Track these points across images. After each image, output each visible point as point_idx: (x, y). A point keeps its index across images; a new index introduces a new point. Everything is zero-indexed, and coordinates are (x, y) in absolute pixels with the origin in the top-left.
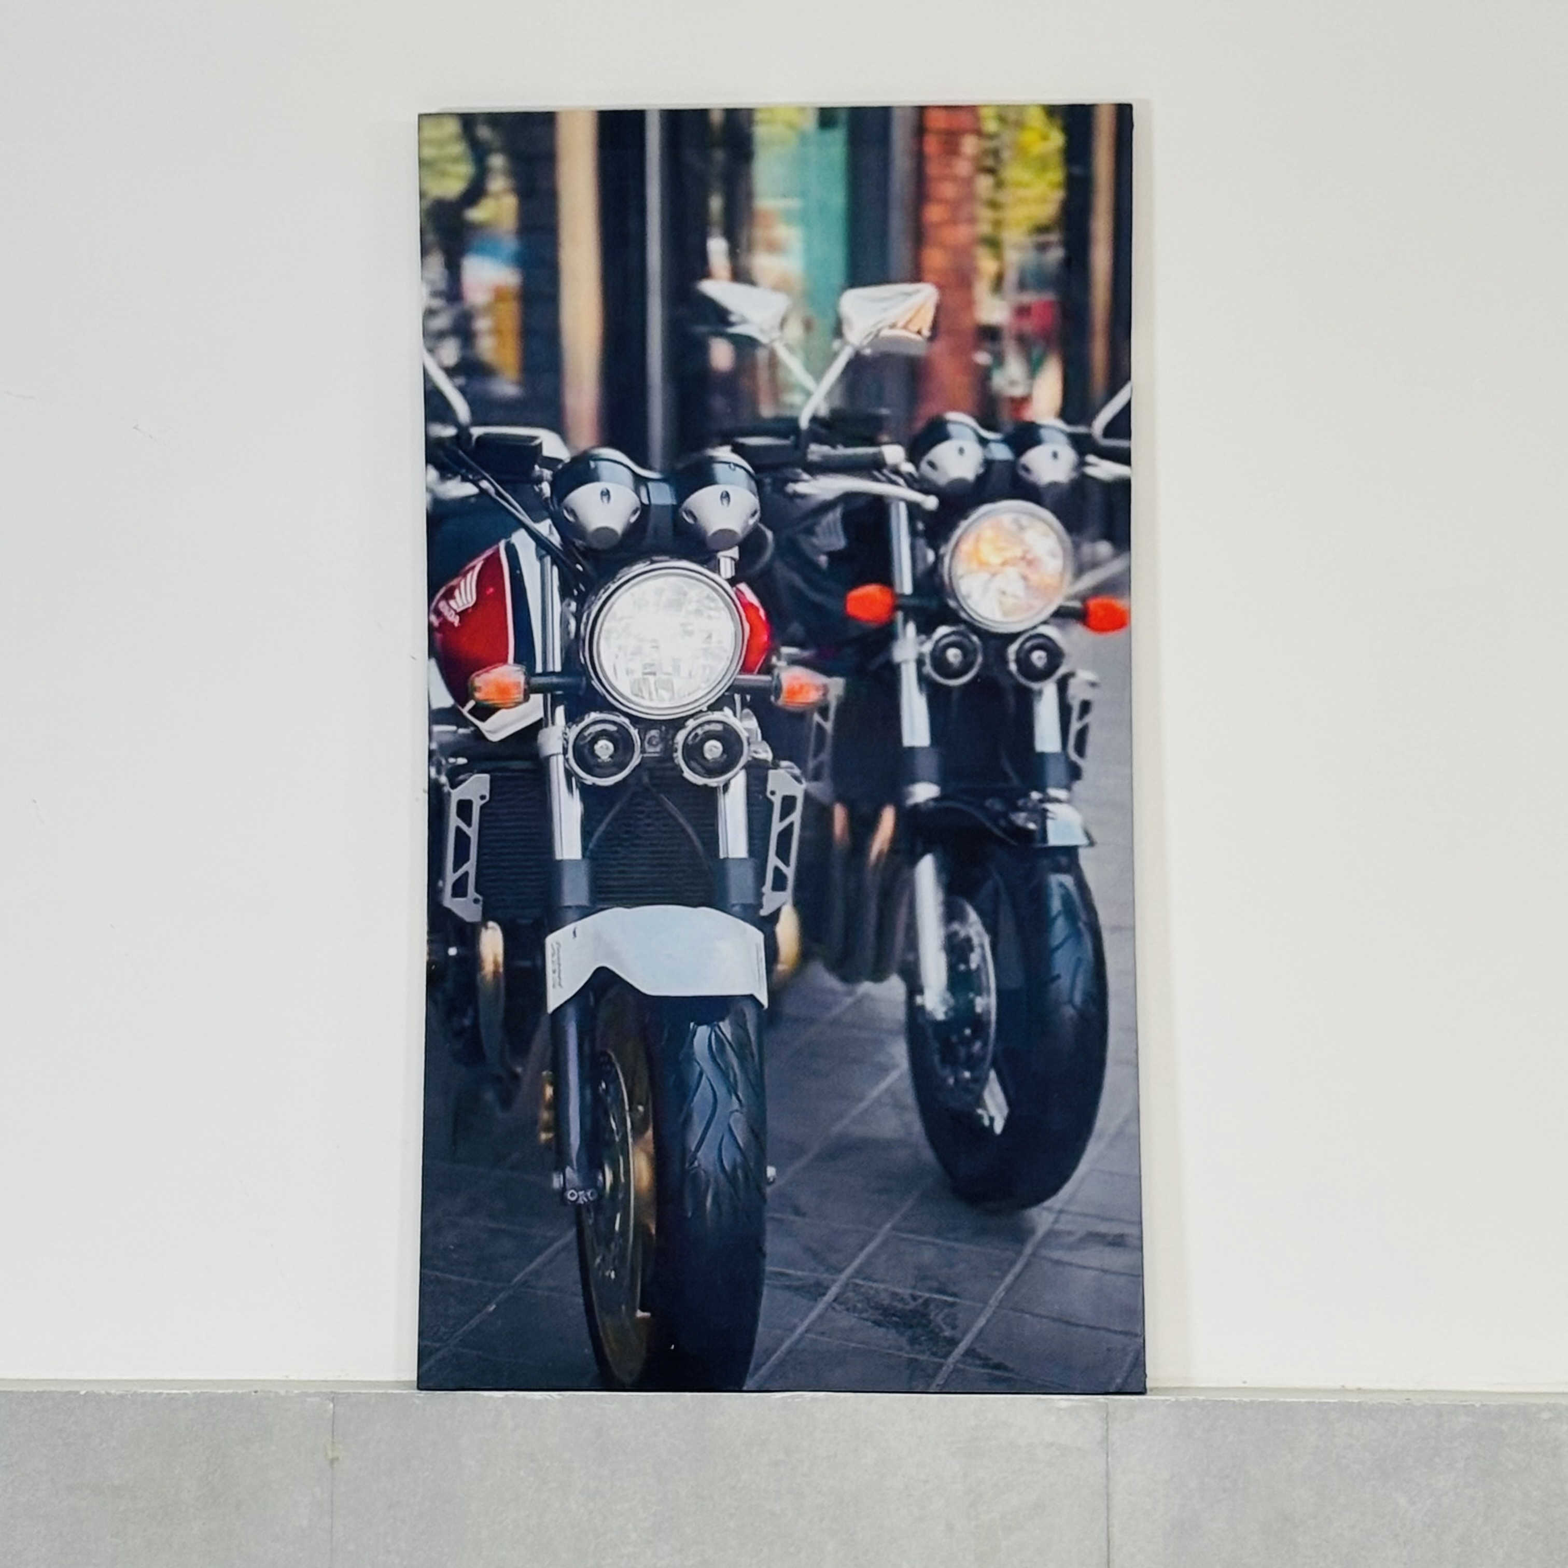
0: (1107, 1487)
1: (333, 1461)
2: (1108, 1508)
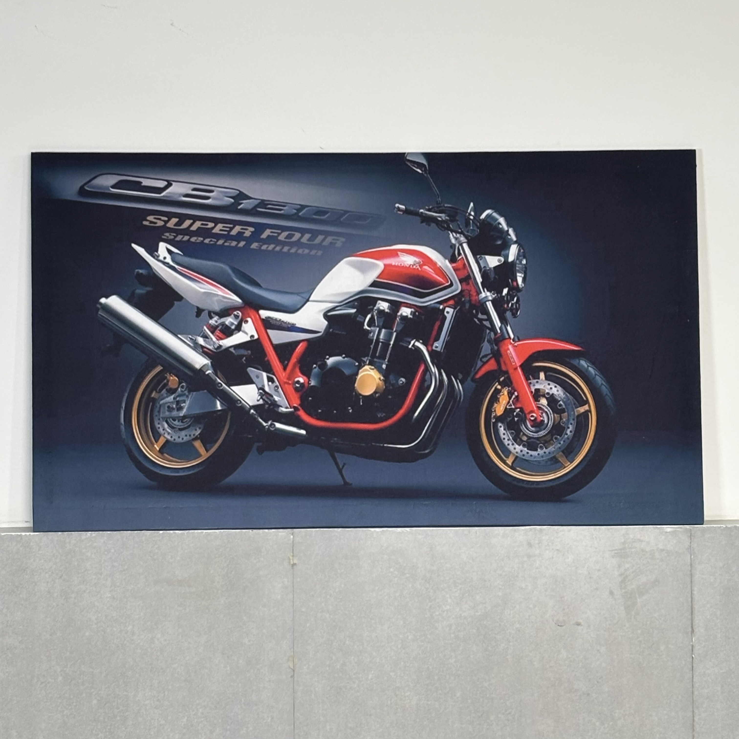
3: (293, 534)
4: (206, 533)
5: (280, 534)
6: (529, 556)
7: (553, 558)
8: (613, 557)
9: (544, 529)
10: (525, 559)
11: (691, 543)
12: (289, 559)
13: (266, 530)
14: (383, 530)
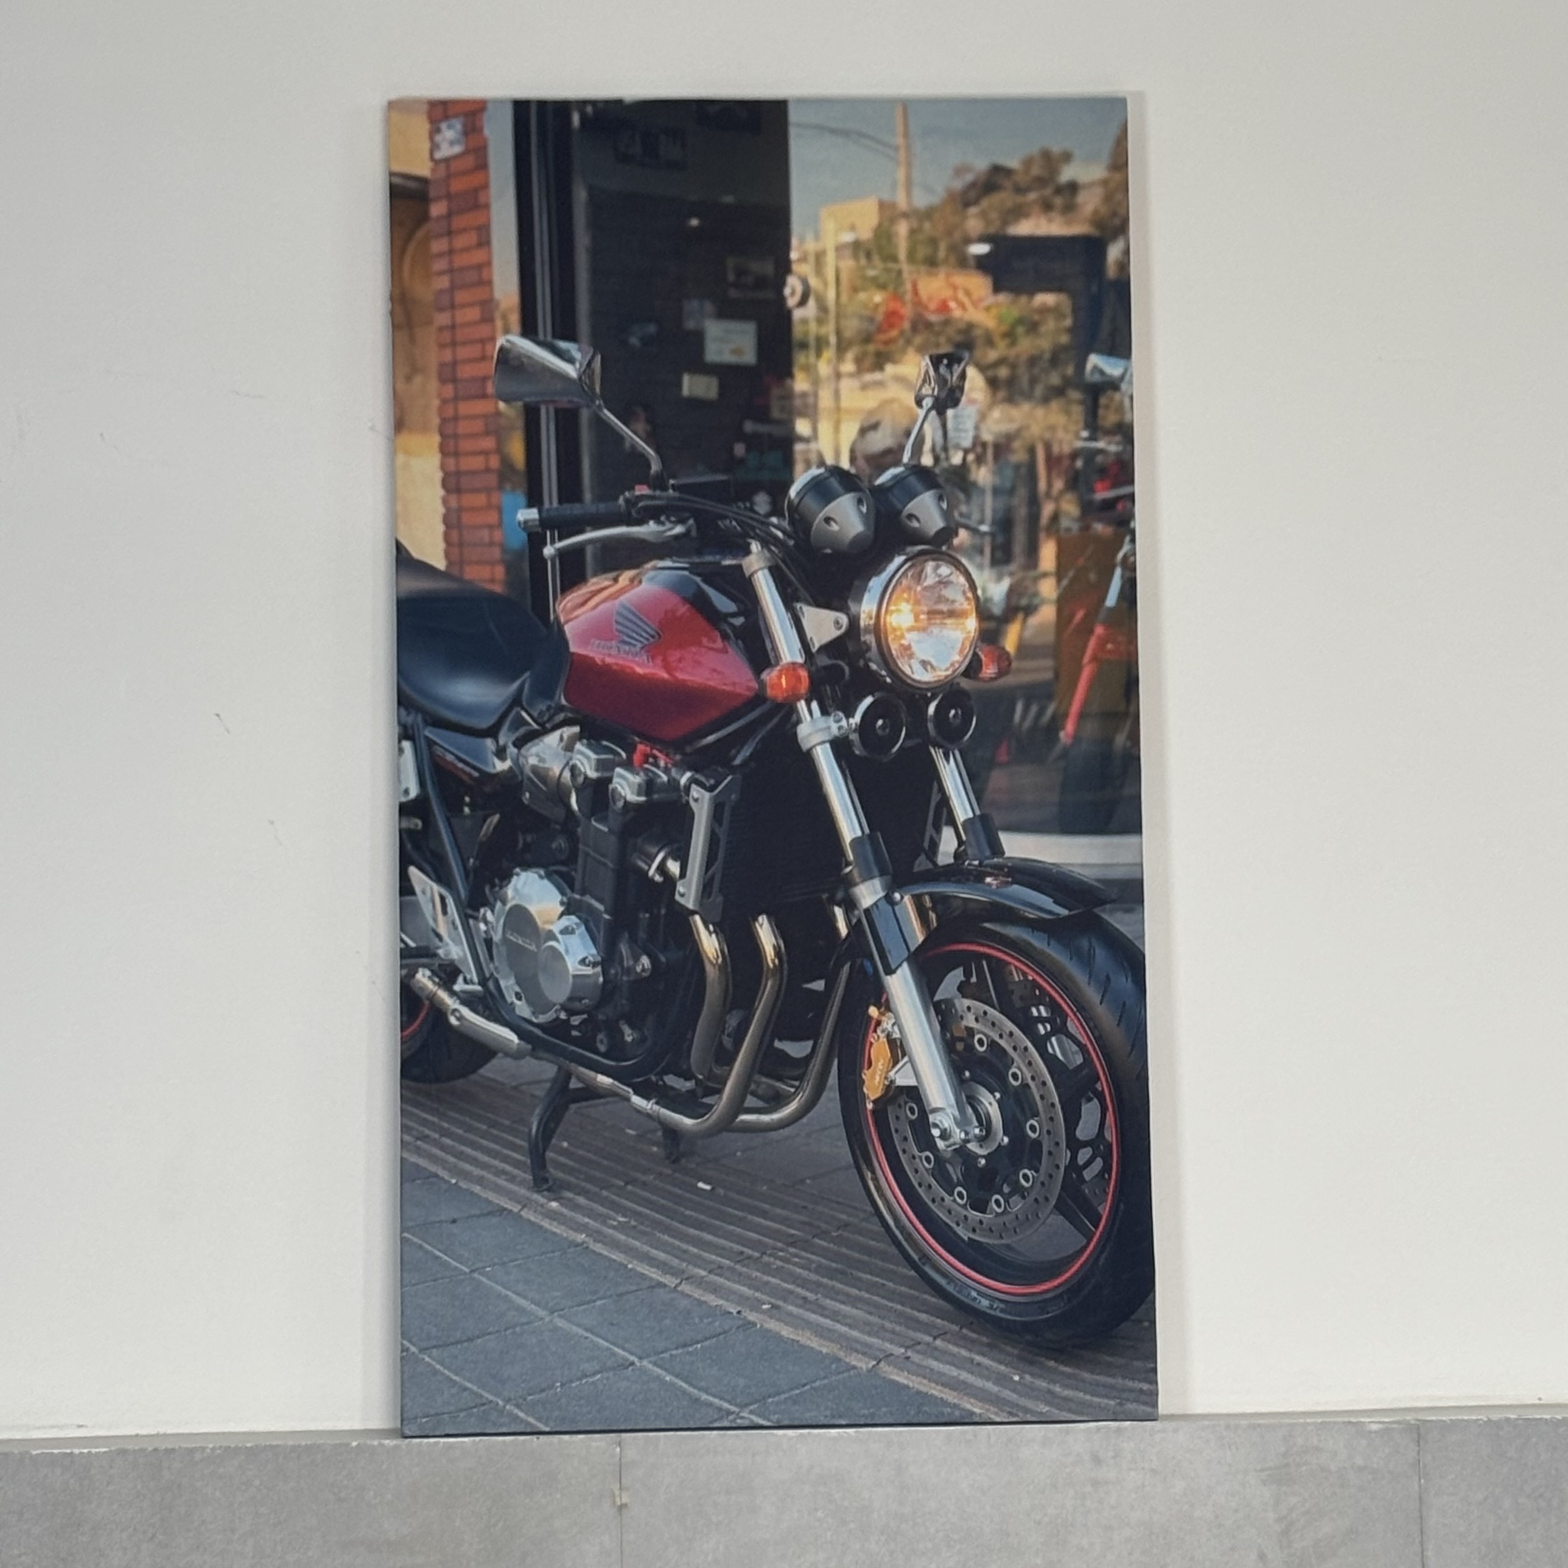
0: (1420, 1510)
1: (622, 1507)
2: (1422, 1533)
3: (620, 1444)
4: (444, 1443)
5: (594, 1444)
6: (1095, 1483)
7: (1144, 1486)
8: (1264, 1483)
9: (1126, 1428)
10: (1088, 1489)
11: (1419, 1453)
12: (614, 1496)
13: (566, 1437)
14: (801, 1434)
